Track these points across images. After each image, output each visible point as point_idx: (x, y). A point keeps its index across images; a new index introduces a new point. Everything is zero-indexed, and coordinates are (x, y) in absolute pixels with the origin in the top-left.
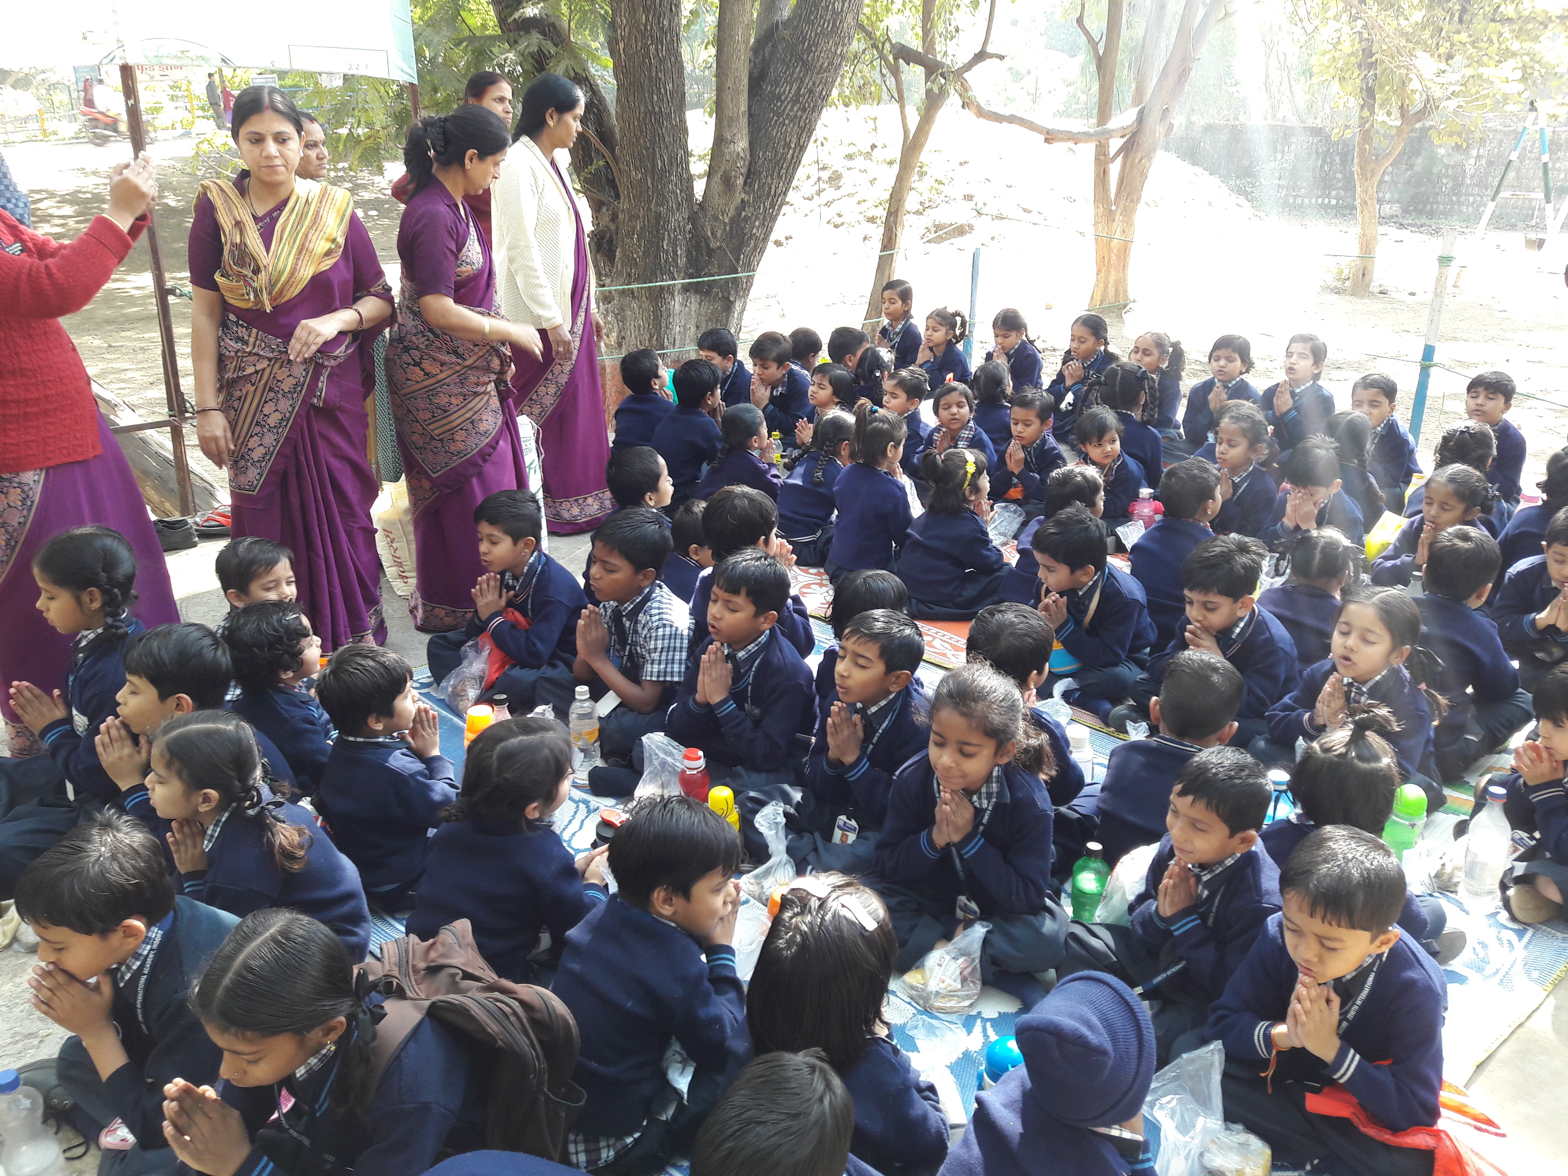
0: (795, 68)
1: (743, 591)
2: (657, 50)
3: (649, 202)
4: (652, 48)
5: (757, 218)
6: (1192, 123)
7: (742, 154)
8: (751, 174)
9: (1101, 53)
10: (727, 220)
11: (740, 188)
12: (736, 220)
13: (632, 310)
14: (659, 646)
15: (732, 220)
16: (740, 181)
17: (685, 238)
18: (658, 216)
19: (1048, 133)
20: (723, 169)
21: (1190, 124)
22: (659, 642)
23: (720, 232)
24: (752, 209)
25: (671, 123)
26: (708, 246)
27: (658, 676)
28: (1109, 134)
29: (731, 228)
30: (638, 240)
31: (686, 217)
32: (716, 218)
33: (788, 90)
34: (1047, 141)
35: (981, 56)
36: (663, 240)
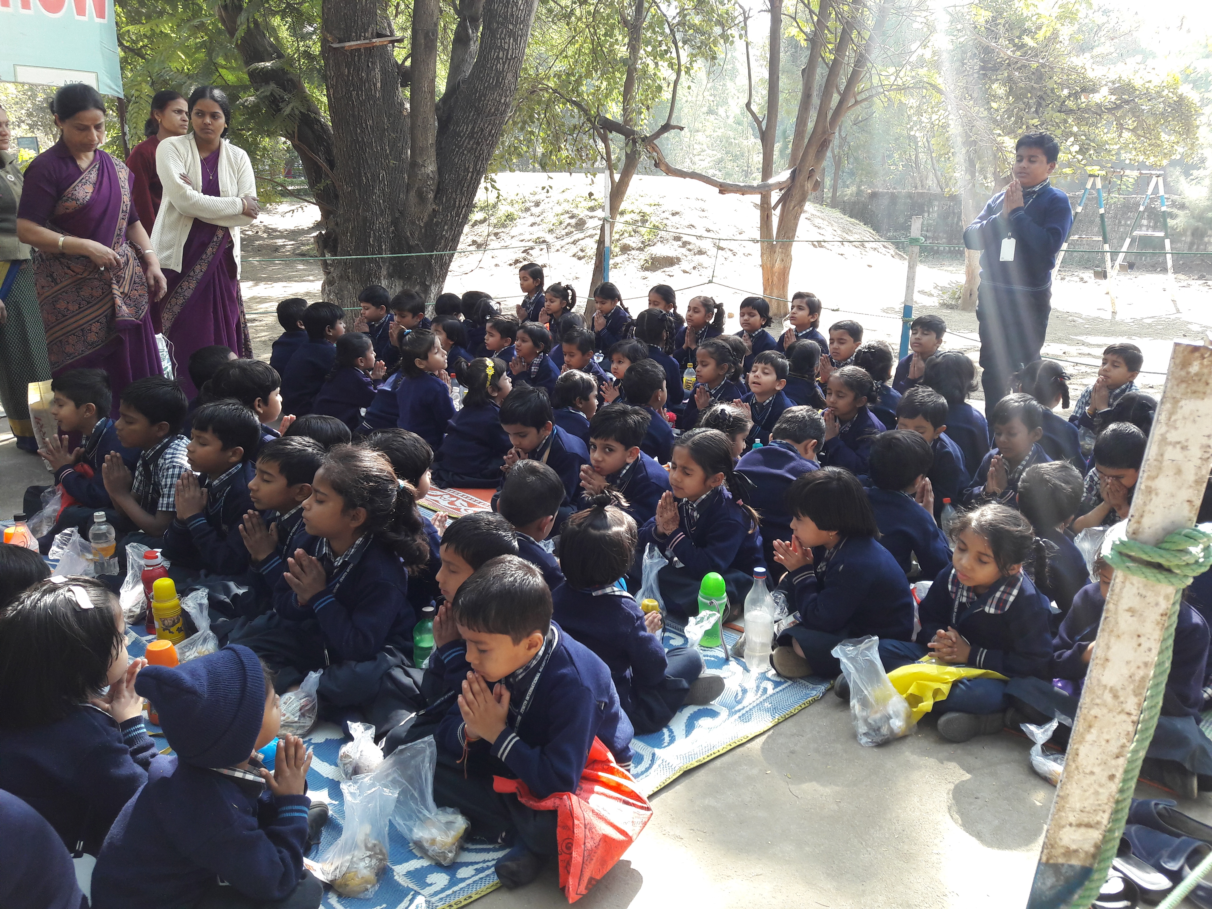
0: (470, 112)
1: (210, 428)
2: (357, 94)
3: (358, 209)
4: (354, 93)
5: (446, 224)
6: (861, 191)
7: (431, 175)
8: (439, 191)
9: (764, 128)
10: (422, 224)
11: (431, 200)
12: (429, 224)
13: (348, 291)
14: (169, 483)
15: (426, 225)
16: (431, 195)
17: (388, 236)
18: (365, 219)
19: (721, 186)
20: (417, 186)
21: (859, 193)
22: (169, 480)
23: (417, 233)
24: (441, 217)
25: (372, 149)
26: (408, 243)
27: (167, 507)
28: (770, 188)
29: (426, 230)
30: (351, 237)
31: (389, 220)
32: (413, 223)
33: (465, 129)
34: (721, 192)
35: (666, 128)
36: (370, 237)
